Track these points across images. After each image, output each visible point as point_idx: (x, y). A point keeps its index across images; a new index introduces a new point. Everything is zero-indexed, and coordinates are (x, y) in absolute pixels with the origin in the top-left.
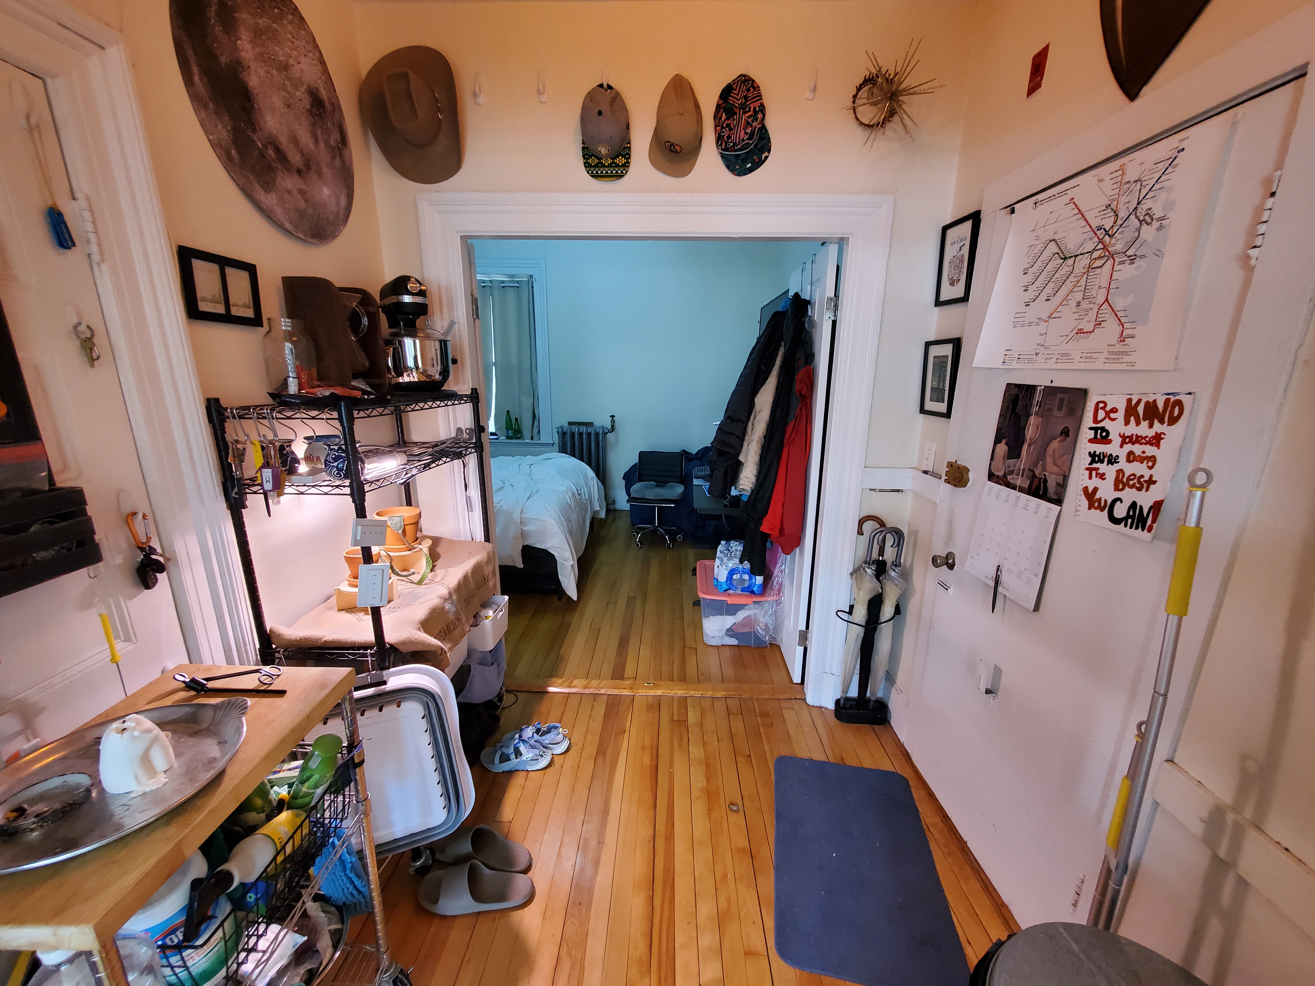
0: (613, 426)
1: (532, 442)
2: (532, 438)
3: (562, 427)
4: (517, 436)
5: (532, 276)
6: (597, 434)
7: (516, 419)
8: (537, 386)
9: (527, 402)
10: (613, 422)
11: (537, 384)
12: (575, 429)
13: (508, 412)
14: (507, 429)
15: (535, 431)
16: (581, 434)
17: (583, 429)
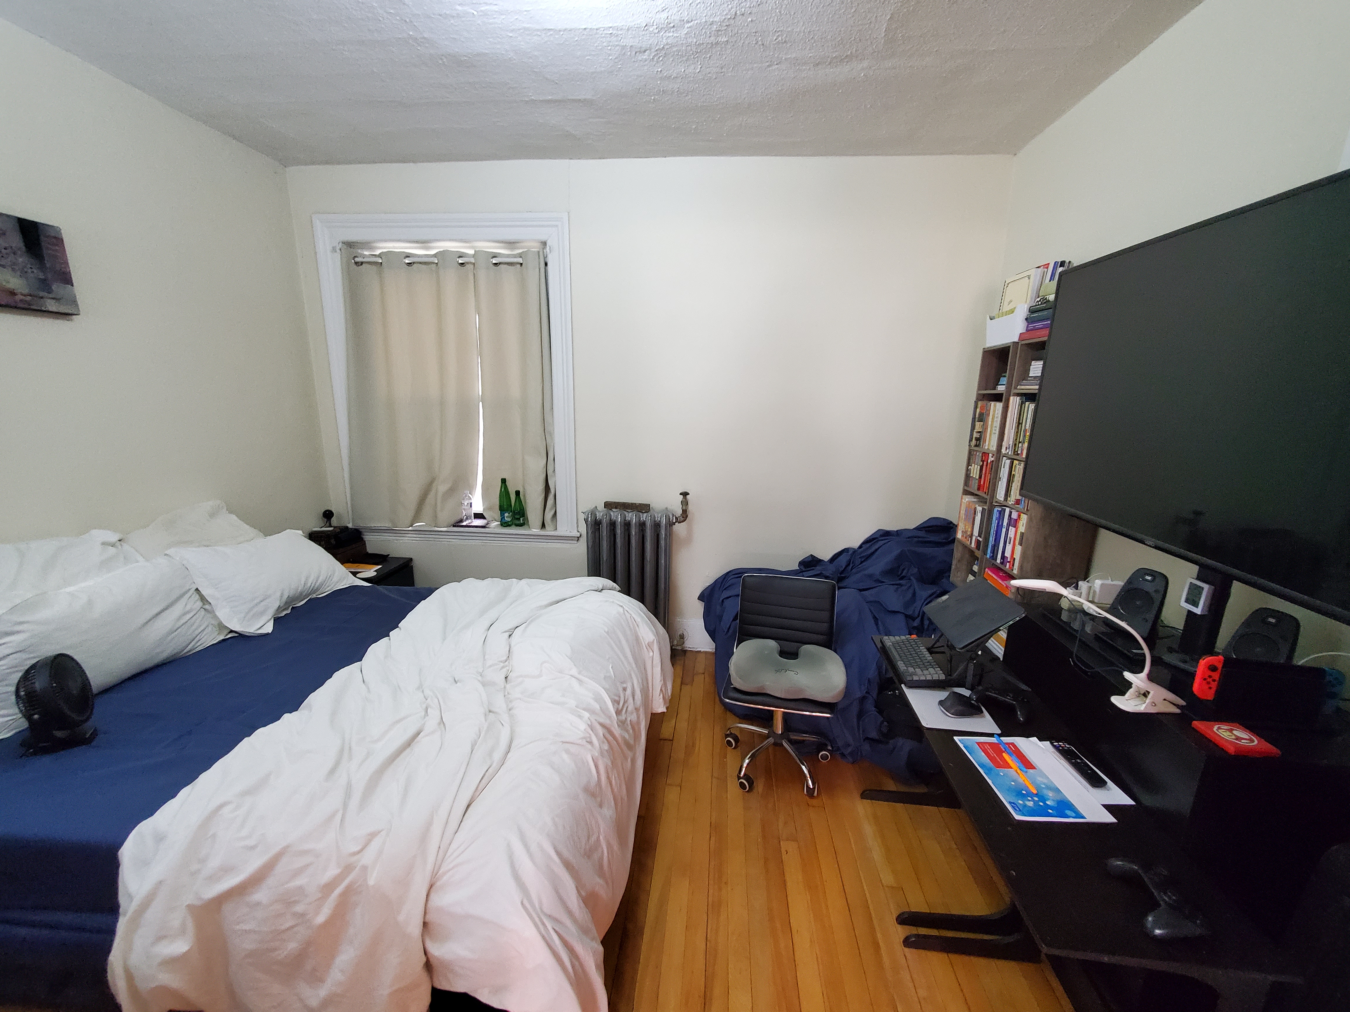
0: (685, 512)
1: (543, 533)
2: (543, 526)
3: (593, 512)
4: (517, 522)
5: (544, 244)
6: (657, 525)
7: (518, 493)
8: (552, 439)
9: (536, 466)
10: (685, 503)
11: (551, 435)
12: (617, 516)
13: (504, 481)
14: (502, 509)
15: (549, 515)
16: (627, 525)
17: (631, 516)
